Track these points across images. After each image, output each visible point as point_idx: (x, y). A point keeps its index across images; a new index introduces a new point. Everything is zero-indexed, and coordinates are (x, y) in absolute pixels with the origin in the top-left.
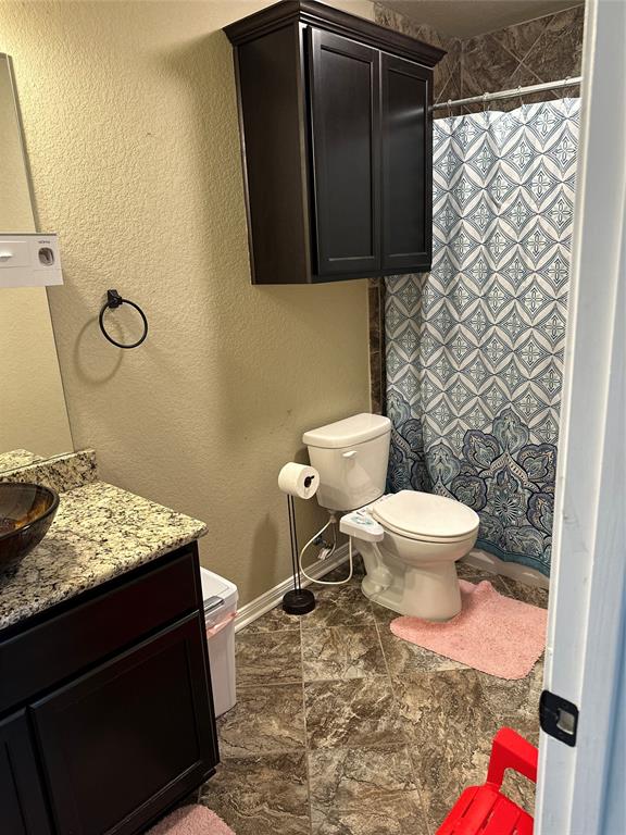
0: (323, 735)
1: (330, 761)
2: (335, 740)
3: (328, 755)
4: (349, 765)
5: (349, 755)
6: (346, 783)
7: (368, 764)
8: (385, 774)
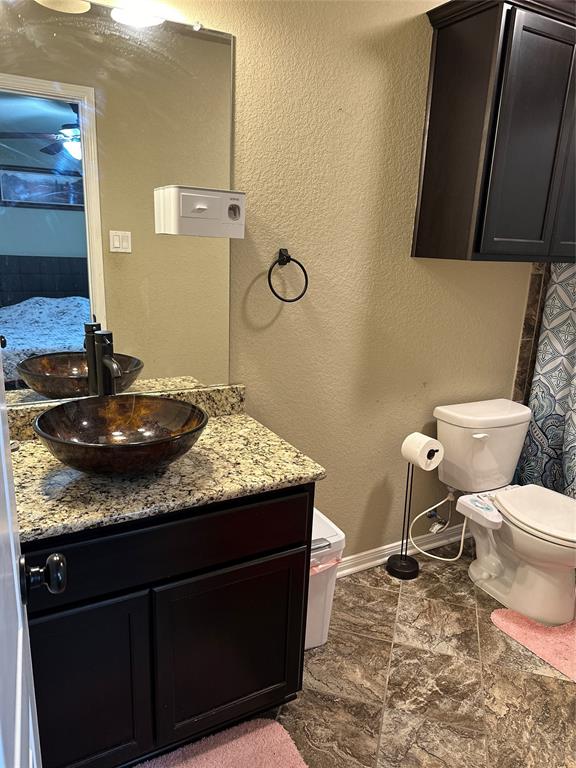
0: (402, 698)
1: (405, 725)
2: (413, 707)
3: (404, 718)
4: (422, 735)
5: (424, 725)
6: (416, 751)
7: (442, 741)
8: (458, 756)
